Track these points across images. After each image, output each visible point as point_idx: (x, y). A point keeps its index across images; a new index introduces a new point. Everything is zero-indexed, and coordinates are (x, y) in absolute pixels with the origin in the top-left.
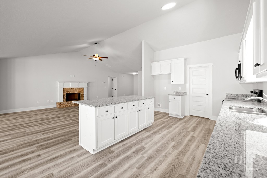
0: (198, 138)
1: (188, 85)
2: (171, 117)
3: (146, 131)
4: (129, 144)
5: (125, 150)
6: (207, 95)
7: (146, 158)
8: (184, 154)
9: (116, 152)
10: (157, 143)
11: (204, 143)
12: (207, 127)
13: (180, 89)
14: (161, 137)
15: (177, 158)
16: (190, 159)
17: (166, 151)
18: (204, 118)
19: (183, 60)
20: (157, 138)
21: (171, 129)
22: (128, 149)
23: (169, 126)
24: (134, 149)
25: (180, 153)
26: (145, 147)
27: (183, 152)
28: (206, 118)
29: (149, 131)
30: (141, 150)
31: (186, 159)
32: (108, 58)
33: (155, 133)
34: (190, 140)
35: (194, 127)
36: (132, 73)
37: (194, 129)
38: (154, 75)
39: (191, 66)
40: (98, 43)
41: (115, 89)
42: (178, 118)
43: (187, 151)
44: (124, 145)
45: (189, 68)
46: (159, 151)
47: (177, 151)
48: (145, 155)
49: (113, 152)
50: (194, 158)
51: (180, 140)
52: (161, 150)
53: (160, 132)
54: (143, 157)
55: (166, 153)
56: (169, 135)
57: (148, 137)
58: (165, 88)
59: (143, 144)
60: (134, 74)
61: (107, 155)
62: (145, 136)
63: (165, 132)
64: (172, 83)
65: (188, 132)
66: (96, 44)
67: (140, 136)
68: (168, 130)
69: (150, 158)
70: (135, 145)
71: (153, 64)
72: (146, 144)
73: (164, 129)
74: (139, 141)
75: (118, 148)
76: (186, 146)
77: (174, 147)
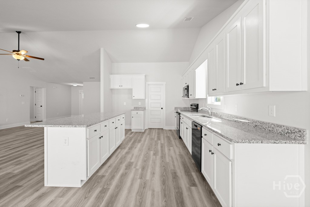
0: (166, 144)
1: (147, 100)
2: (133, 132)
3: (122, 149)
4: (114, 165)
5: (115, 171)
6: (162, 108)
7: (140, 170)
8: (165, 157)
9: (107, 174)
10: (139, 155)
11: (171, 146)
12: (165, 135)
13: (140, 104)
14: (139, 151)
15: (163, 161)
16: (170, 159)
17: (151, 159)
18: (159, 129)
19: (143, 77)
20: (136, 151)
21: (142, 142)
22: (117, 169)
23: (138, 140)
24: (123, 167)
25: (162, 157)
26: (132, 162)
27: (163, 156)
28: (161, 129)
29: (124, 148)
30: (130, 165)
31: (168, 159)
32: (43, 59)
33: (131, 148)
34: (162, 147)
35: (158, 137)
36: (72, 84)
37: (159, 138)
38: (112, 89)
39: (150, 83)
40: (23, 33)
41: (41, 106)
42: (140, 132)
43: (165, 154)
44: (109, 166)
45: (148, 85)
46: (146, 161)
47: (159, 157)
48: (138, 167)
49: (103, 176)
50: (172, 157)
51: (155, 149)
52: (147, 160)
53: (135, 146)
54: (137, 170)
55: (152, 161)
56: (144, 147)
57: (127, 153)
58: (125, 104)
59: (128, 160)
60: (74, 85)
61: (99, 181)
62: (124, 153)
63: (139, 146)
64: (133, 98)
65: (156, 141)
66: (19, 33)
67: (119, 155)
68: (140, 144)
69: (144, 168)
70: (121, 163)
71: (112, 76)
72: (131, 159)
73: (136, 144)
74: (121, 158)
75: (106, 171)
76: (162, 151)
77: (154, 154)
